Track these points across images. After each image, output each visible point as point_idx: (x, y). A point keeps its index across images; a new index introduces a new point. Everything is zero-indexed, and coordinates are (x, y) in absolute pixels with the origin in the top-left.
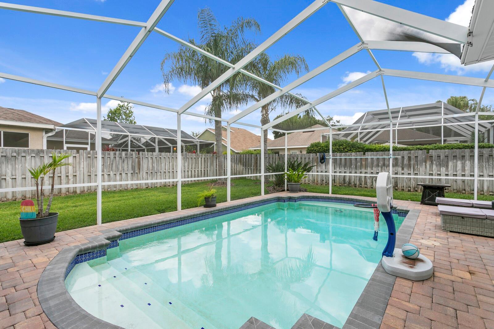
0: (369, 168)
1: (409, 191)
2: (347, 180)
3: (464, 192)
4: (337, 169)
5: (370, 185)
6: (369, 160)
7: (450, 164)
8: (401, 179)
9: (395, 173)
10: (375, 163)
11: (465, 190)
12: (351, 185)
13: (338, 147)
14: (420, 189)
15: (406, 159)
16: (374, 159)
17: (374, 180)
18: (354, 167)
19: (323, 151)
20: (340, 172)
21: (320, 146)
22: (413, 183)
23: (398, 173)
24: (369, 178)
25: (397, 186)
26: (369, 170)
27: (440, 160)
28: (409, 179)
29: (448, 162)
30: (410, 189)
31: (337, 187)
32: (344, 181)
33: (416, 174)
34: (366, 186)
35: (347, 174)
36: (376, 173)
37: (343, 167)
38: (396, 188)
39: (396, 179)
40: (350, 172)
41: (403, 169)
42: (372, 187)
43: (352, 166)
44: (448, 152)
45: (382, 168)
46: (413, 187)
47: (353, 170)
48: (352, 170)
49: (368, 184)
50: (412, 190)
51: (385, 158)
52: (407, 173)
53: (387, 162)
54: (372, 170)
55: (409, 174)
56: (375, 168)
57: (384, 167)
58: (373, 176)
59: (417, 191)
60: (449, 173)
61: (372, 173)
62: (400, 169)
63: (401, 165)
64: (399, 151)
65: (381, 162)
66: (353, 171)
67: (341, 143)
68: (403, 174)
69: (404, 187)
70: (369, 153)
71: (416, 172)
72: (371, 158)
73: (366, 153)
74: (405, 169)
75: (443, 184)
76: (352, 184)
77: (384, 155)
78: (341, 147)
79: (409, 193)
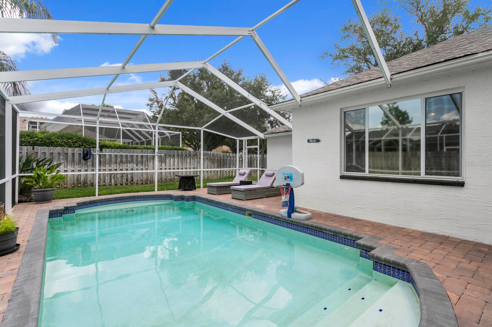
0: (107, 165)
1: (142, 184)
2: (82, 179)
3: (174, 180)
4: (68, 167)
5: (109, 182)
6: (107, 157)
7: (167, 161)
8: (136, 174)
9: (131, 169)
10: (113, 160)
11: (174, 179)
12: (86, 185)
13: (67, 141)
14: (149, 182)
15: (139, 157)
16: (112, 156)
17: (112, 177)
18: (91, 164)
19: (42, 144)
20: (73, 171)
21: (36, 137)
22: (144, 177)
23: (134, 169)
24: (107, 175)
25: (133, 181)
26: (107, 167)
27: (161, 158)
28: (142, 174)
29: (166, 160)
30: (142, 182)
31: (69, 189)
32: (78, 181)
33: (147, 169)
34: (104, 184)
35: (83, 173)
36: (114, 170)
37: (77, 165)
38: (132, 183)
39: (132, 174)
40: (86, 171)
41: (137, 165)
42: (110, 184)
43: (88, 164)
44: (166, 152)
45: (119, 165)
46: (144, 180)
47: (90, 167)
48: (87, 167)
49: (106, 181)
50: (144, 183)
51: (122, 155)
52: (140, 169)
53: (124, 159)
54: (110, 167)
55: (142, 169)
56: (113, 164)
57: (121, 164)
58: (111, 173)
59: (147, 183)
60: (167, 168)
61: (110, 170)
62: (135, 165)
63: (136, 162)
64: (134, 150)
65: (119, 159)
66: (90, 169)
67: (69, 136)
68: (137, 169)
69: (138, 181)
70: (107, 150)
71: (147, 168)
72: (109, 154)
73: (103, 149)
74: (139, 165)
75: (192, 174)
76: (88, 183)
77: (121, 153)
78: (70, 141)
79: (142, 185)
